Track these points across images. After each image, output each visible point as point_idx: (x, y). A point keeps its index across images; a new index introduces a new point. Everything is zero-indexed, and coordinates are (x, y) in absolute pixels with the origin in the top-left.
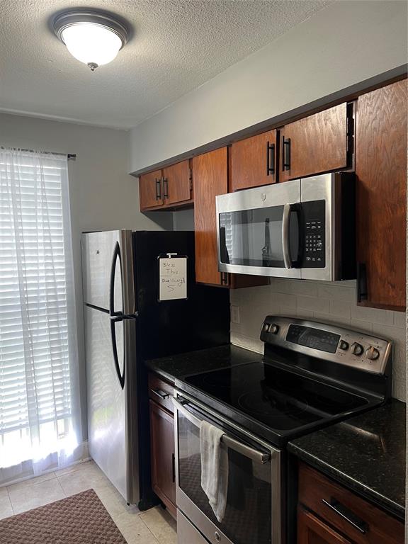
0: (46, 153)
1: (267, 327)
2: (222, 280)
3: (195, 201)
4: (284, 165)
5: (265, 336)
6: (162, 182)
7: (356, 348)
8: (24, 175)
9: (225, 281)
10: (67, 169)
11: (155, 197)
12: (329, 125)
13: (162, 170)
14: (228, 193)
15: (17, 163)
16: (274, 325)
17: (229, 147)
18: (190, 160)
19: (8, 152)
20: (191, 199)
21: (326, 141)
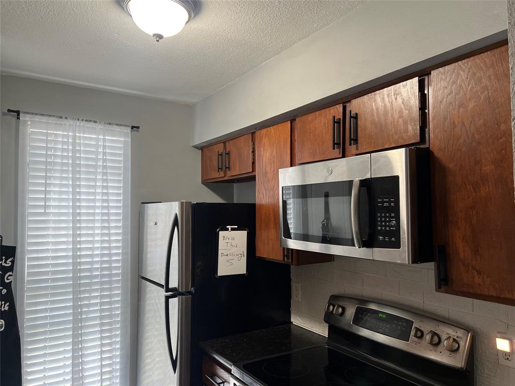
0: (110, 124)
1: (331, 308)
2: (284, 256)
3: (257, 173)
4: (351, 140)
5: (329, 318)
6: (224, 154)
7: (432, 337)
8: (86, 145)
9: (288, 256)
10: (130, 140)
11: (217, 169)
12: (400, 100)
13: (224, 143)
14: (291, 166)
15: (79, 133)
16: (339, 306)
17: (293, 121)
18: (253, 133)
19: (72, 122)
20: (253, 171)
21: (396, 116)
